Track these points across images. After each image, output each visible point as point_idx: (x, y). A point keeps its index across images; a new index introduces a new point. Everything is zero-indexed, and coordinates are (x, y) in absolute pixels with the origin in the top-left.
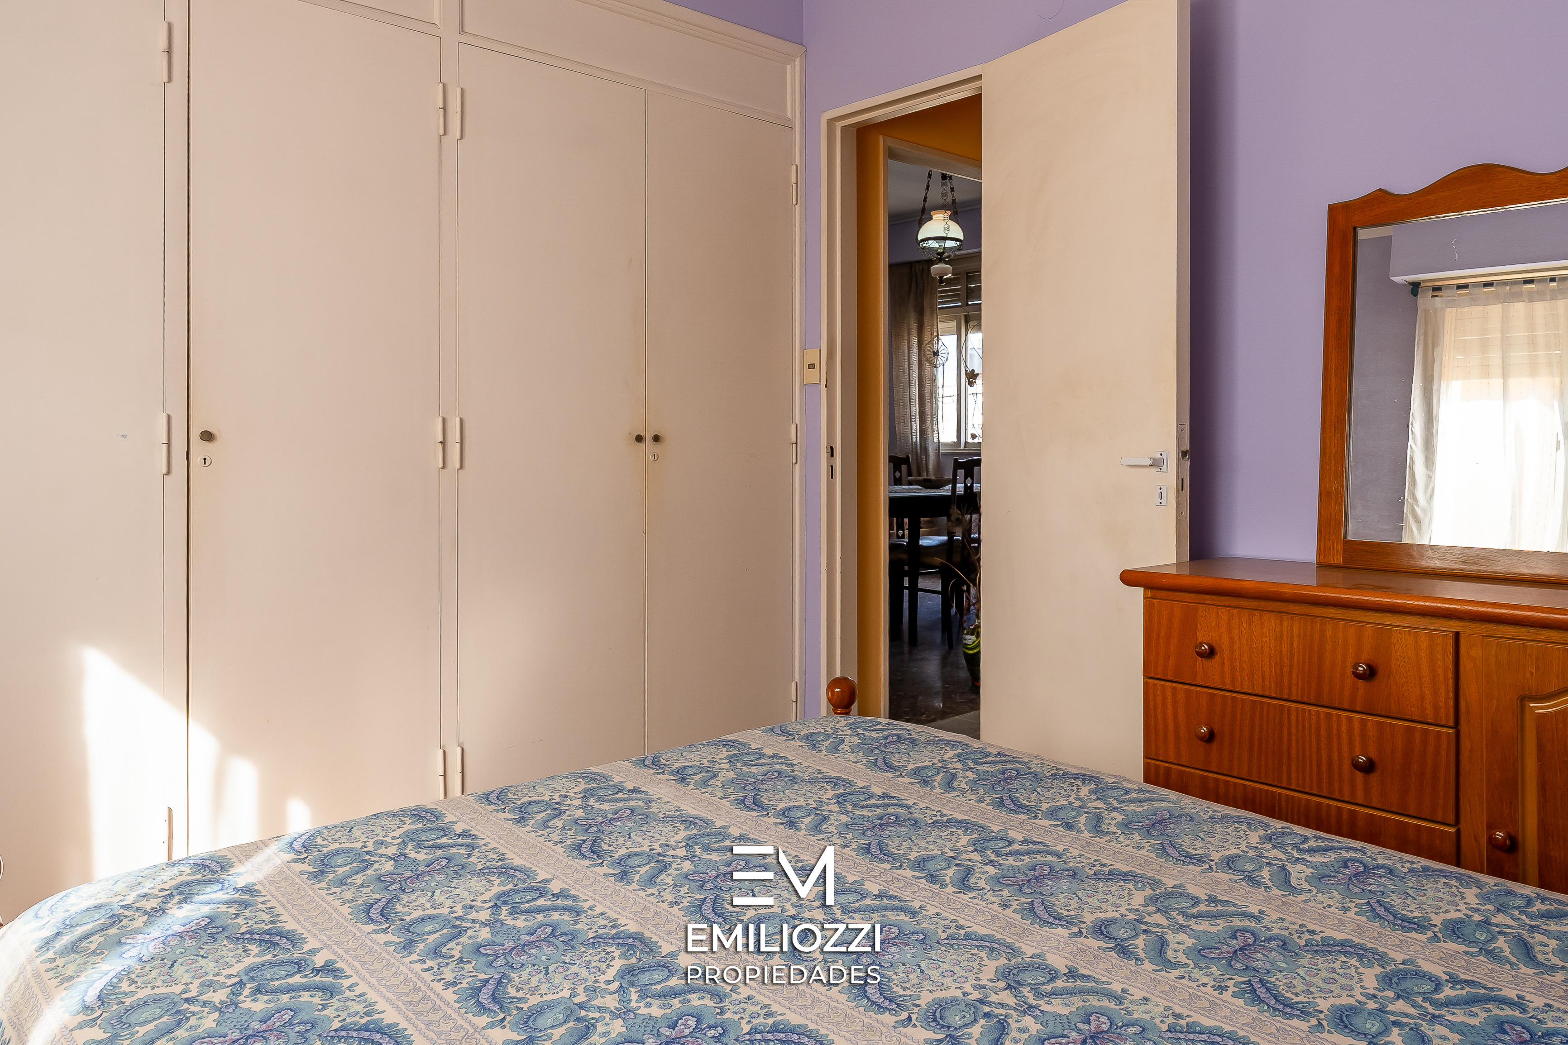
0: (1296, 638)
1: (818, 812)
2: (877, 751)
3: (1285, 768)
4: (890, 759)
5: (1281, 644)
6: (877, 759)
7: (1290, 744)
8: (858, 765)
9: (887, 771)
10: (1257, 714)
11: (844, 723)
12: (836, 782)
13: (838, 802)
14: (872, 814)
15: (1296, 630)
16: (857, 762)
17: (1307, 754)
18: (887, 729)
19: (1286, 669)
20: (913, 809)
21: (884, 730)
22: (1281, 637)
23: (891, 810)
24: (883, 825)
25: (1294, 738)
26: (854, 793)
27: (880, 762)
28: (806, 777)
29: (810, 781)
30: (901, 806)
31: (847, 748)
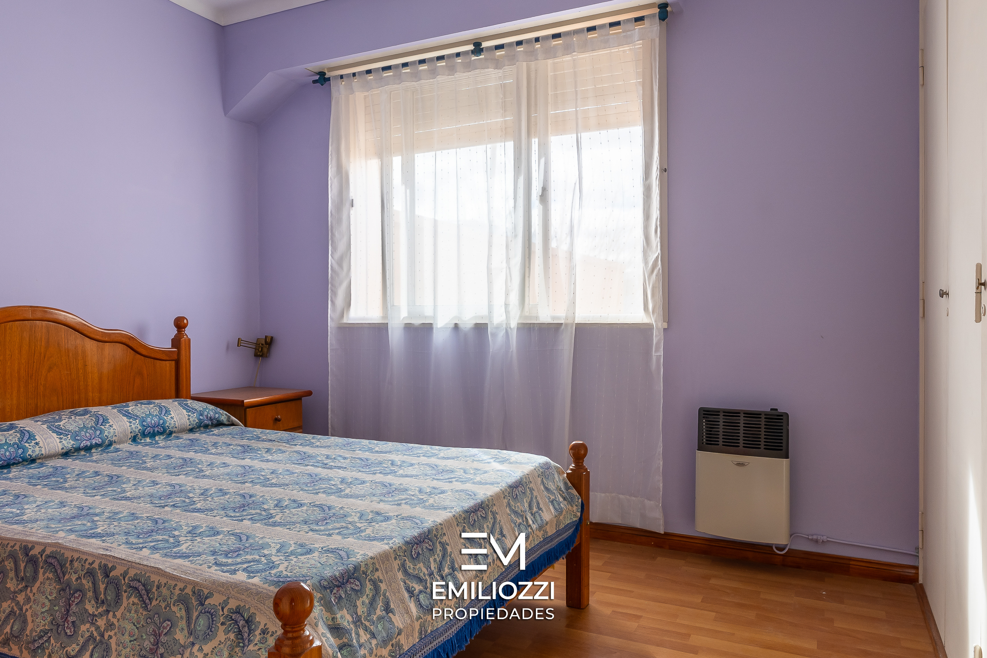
1: (282, 508)
2: (247, 545)
4: (236, 540)
6: (247, 540)
8: (261, 536)
9: (239, 533)
11: (282, 568)
12: (275, 524)
13: (271, 514)
14: (250, 511)
16: (262, 538)
18: (238, 564)
20: (224, 515)
21: (240, 563)
23: (238, 514)
24: (243, 507)
26: (262, 520)
27: (244, 538)
28: (298, 525)
29: (294, 523)
30: (231, 516)
31: (273, 545)
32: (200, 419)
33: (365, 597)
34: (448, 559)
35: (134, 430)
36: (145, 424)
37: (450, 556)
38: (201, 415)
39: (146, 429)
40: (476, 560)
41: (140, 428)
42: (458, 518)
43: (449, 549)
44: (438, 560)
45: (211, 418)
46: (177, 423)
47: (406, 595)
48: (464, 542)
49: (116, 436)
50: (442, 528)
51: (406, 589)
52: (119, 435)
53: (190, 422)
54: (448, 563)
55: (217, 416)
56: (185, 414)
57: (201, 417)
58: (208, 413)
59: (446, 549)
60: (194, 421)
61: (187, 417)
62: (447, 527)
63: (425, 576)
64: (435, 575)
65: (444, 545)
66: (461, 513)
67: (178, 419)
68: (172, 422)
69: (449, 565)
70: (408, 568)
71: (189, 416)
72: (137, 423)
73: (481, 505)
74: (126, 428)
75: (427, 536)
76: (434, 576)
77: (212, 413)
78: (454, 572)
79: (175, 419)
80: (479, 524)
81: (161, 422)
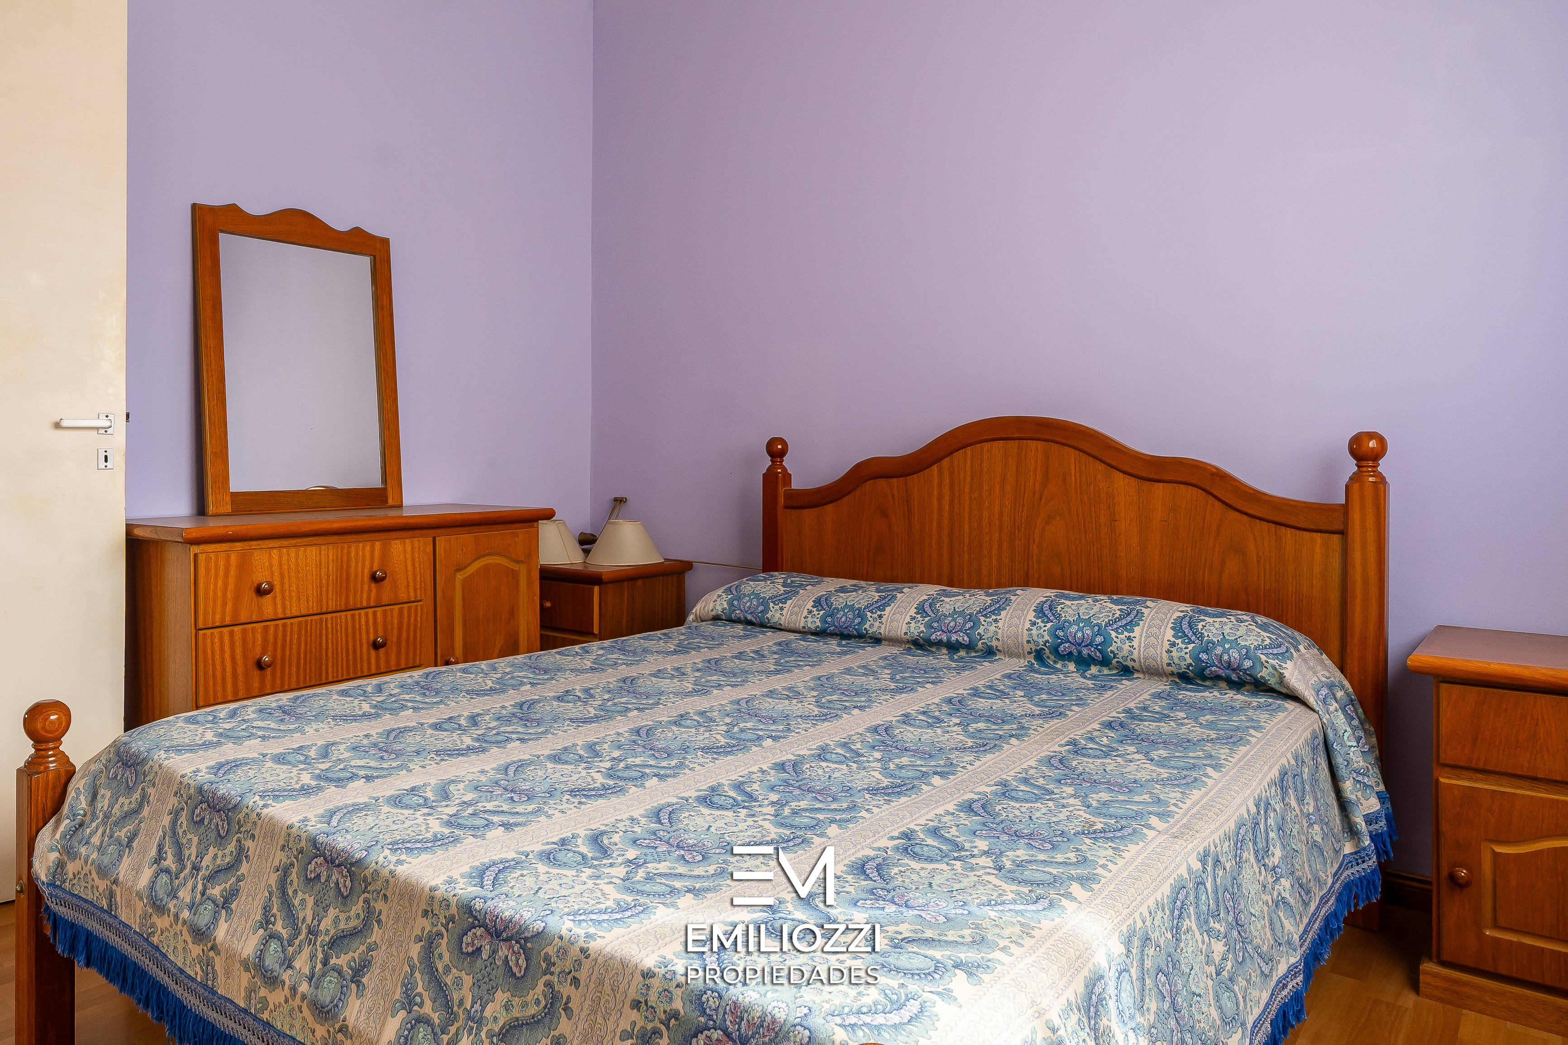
0: (331, 562)
3: (324, 668)
5: (320, 569)
7: (327, 648)
10: (303, 631)
15: (331, 556)
17: (339, 650)
19: (324, 589)
22: (321, 564)
25: (330, 641)
32: (1198, 660)
33: (128, 801)
34: (232, 881)
35: (1035, 638)
36: (1061, 634)
37: (239, 880)
38: (1206, 651)
39: (1061, 643)
40: (267, 942)
41: (1047, 638)
42: (292, 839)
43: (244, 868)
44: (219, 861)
45: (1229, 663)
46: (1136, 652)
47: (153, 852)
48: (274, 888)
49: (998, 639)
50: (255, 823)
51: (159, 846)
52: (1005, 639)
53: (1171, 658)
54: (228, 886)
55: (1247, 664)
56: (1166, 639)
57: (1204, 656)
58: (1226, 651)
59: (241, 862)
60: (1181, 658)
61: (1166, 646)
62: (263, 832)
63: (188, 860)
64: (199, 877)
65: (241, 854)
66: (304, 836)
67: (1143, 645)
68: (1126, 647)
69: (225, 889)
70: (179, 822)
71: (1173, 645)
72: (1046, 628)
73: (352, 865)
74: (1020, 631)
75: (229, 810)
76: (197, 875)
77: (1236, 655)
78: (223, 908)
79: (1135, 643)
80: (321, 894)
81: (1099, 639)
